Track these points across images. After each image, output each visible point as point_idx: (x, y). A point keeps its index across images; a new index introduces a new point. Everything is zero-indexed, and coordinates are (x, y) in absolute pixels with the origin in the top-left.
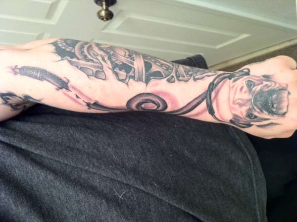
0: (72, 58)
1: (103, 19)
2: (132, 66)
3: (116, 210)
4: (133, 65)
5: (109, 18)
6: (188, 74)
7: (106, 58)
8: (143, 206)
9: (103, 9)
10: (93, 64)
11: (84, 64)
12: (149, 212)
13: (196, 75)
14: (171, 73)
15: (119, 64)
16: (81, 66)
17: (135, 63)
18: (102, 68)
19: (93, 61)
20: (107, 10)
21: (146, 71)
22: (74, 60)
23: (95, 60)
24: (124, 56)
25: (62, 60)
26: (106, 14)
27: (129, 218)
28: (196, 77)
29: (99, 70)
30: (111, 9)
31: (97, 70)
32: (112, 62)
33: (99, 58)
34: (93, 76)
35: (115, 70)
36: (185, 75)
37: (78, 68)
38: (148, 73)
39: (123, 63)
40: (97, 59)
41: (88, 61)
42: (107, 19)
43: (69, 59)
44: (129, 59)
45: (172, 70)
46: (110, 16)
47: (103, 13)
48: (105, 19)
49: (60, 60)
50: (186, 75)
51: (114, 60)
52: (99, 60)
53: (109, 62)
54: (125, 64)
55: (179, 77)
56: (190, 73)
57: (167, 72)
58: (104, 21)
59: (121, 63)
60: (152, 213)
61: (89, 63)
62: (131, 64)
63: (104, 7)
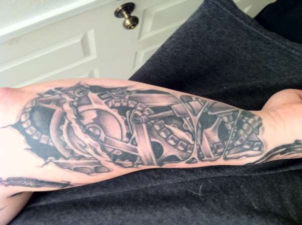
0: (57, 158)
1: (130, 28)
2: (137, 154)
3: (203, 211)
4: (137, 152)
5: (135, 23)
6: (216, 152)
7: (99, 150)
8: (232, 192)
9: (126, 18)
10: (86, 161)
11: (76, 164)
12: (242, 196)
13: (228, 154)
14: (191, 153)
15: (119, 154)
16: (74, 167)
17: (138, 148)
18: (99, 163)
19: (85, 157)
20: (130, 17)
21: (157, 157)
22: (61, 161)
23: (86, 156)
24: (122, 140)
25: (47, 163)
26: (130, 21)
27: (222, 213)
28: (228, 156)
29: (98, 166)
30: (133, 14)
31: (94, 166)
32: (109, 154)
33: (90, 151)
34: (93, 173)
35: (117, 161)
36: (212, 155)
37: (71, 170)
38: (159, 159)
39: (122, 151)
40: (88, 153)
41: (79, 159)
42: (134, 25)
43: (55, 161)
44: (129, 144)
45: (192, 150)
46: (135, 21)
47: (128, 22)
48: (132, 27)
49: (44, 165)
50: (214, 154)
51: (110, 150)
52: (91, 155)
53: (105, 155)
54: (126, 153)
55: (203, 157)
56: (219, 151)
57: (184, 154)
58: (132, 28)
59: (121, 153)
60: (246, 195)
61: (82, 161)
62: (134, 151)
63: (126, 16)
